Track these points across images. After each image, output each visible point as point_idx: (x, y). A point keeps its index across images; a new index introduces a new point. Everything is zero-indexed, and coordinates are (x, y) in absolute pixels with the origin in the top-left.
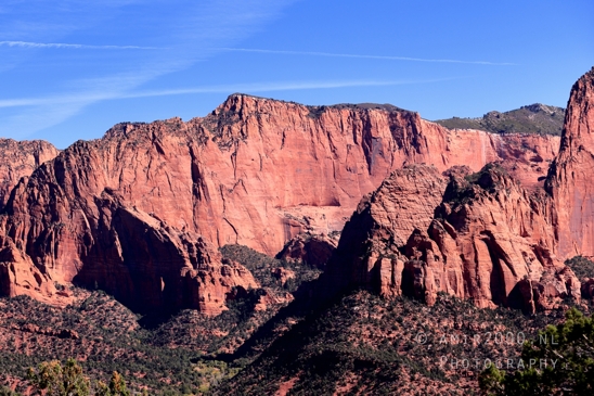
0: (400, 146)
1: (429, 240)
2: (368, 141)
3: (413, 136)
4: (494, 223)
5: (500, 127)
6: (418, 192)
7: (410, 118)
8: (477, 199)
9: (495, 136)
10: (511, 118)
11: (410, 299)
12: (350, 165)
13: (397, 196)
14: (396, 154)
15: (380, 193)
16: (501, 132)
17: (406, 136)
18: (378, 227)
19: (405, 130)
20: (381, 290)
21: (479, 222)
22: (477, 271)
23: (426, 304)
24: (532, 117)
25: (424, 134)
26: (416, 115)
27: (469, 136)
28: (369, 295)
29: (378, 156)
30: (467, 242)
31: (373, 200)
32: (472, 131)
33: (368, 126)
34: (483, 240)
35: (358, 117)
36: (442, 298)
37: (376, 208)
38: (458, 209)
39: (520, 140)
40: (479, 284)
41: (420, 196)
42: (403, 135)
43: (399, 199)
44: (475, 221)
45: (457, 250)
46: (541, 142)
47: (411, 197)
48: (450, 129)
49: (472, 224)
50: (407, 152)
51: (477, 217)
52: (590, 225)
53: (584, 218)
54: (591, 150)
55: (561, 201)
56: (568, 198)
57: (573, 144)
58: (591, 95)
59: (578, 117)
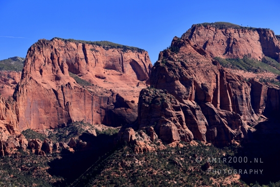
52: (35, 114)
53: (32, 111)
54: (36, 79)
55: (21, 103)
56: (24, 102)
57: (27, 76)
58: (37, 53)
59: (30, 64)
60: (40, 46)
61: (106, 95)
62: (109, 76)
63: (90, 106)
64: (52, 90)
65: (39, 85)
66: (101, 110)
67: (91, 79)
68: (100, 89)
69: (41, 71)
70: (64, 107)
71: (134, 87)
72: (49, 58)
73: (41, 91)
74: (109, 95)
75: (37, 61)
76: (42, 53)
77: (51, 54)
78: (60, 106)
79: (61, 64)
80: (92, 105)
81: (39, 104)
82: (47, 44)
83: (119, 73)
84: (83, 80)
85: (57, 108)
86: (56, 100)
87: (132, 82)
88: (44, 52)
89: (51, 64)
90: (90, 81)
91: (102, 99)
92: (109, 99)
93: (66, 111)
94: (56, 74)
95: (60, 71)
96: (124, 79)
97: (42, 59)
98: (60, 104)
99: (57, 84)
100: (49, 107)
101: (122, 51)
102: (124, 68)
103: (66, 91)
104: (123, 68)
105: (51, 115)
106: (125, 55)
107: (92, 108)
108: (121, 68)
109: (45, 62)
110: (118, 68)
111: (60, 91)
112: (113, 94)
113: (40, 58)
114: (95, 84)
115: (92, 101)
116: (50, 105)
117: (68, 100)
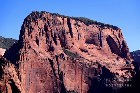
4: (14, 76)
8: (6, 64)
30: (3, 84)
34: (10, 84)
44: (7, 74)
49: (5, 76)
51: (7, 72)
52: (33, 82)
53: (30, 79)
54: (34, 48)
55: (22, 70)
56: (24, 69)
57: (26, 45)
58: (32, 24)
59: (27, 33)
60: (35, 17)
61: (93, 66)
62: (90, 49)
63: (80, 76)
64: (48, 59)
65: (37, 54)
66: (89, 81)
67: (77, 51)
68: (87, 61)
69: (37, 41)
70: (58, 77)
71: (114, 61)
72: (43, 29)
73: (39, 60)
74: (96, 67)
75: (34, 31)
76: (37, 24)
77: (45, 26)
78: (55, 76)
79: (54, 36)
80: (82, 75)
81: (37, 73)
82: (41, 16)
83: (98, 47)
84: (70, 52)
85: (52, 77)
86: (51, 69)
87: (112, 56)
88: (39, 23)
89: (44, 35)
90: (76, 53)
91: (91, 70)
92: (96, 70)
93: (60, 80)
94: (49, 45)
95: (53, 42)
96: (104, 53)
97: (37, 29)
98: (55, 73)
99: (51, 54)
100: (45, 76)
101: (100, 27)
102: (103, 43)
103: (61, 61)
104: (101, 43)
105: (46, 83)
106: (103, 31)
107: (82, 79)
108: (99, 43)
109: (40, 33)
110: (97, 43)
111: (55, 61)
112: (100, 66)
113: (35, 29)
114: (82, 57)
115: (82, 71)
116: (46, 74)
117: (62, 69)
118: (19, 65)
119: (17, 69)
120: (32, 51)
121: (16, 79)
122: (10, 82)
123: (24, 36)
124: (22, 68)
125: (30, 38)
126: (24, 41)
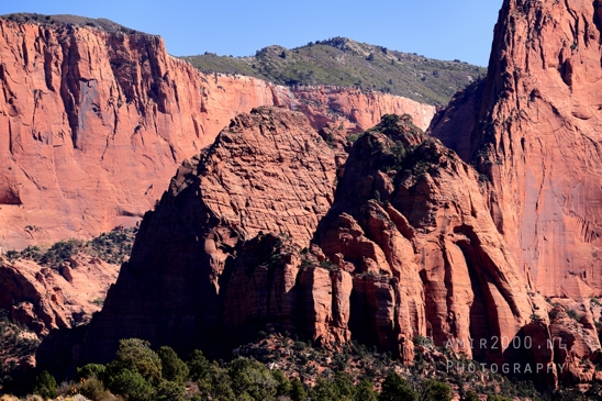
0: (130, 98)
1: (365, 239)
2: (72, 85)
3: (151, 80)
4: (474, 214)
5: (288, 75)
6: (281, 160)
7: (148, 46)
8: (444, 165)
9: (281, 89)
10: (306, 59)
11: (370, 349)
12: (41, 129)
13: (245, 166)
14: (123, 111)
15: (215, 158)
16: (291, 83)
17: (139, 79)
18: (215, 221)
19: (139, 68)
20: (314, 331)
21: (452, 208)
22: (449, 303)
23: (402, 360)
24: (341, 59)
25: (171, 77)
26: (157, 41)
27: (238, 87)
28: (290, 342)
29: (90, 114)
30: (432, 246)
31: (202, 170)
32: (243, 78)
33: (72, 55)
34: (460, 243)
35: (54, 39)
36: (426, 350)
37: (210, 186)
38: (409, 183)
39: (325, 99)
40: (454, 330)
41: (285, 165)
42: (134, 76)
43: (250, 170)
44: (446, 206)
45: (416, 261)
46: (362, 103)
47: (270, 168)
48: (206, 73)
49: (440, 212)
50: (142, 110)
51: (449, 198)
118: (494, 167)
119: (484, 186)
120: (544, 109)
121: (482, 223)
122: (462, 237)
123: (509, 48)
124: (505, 179)
125: (534, 57)
126: (510, 70)
